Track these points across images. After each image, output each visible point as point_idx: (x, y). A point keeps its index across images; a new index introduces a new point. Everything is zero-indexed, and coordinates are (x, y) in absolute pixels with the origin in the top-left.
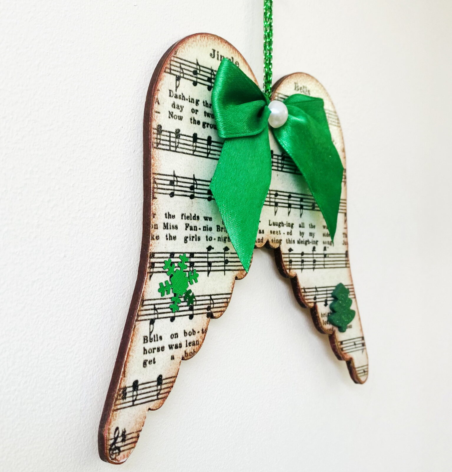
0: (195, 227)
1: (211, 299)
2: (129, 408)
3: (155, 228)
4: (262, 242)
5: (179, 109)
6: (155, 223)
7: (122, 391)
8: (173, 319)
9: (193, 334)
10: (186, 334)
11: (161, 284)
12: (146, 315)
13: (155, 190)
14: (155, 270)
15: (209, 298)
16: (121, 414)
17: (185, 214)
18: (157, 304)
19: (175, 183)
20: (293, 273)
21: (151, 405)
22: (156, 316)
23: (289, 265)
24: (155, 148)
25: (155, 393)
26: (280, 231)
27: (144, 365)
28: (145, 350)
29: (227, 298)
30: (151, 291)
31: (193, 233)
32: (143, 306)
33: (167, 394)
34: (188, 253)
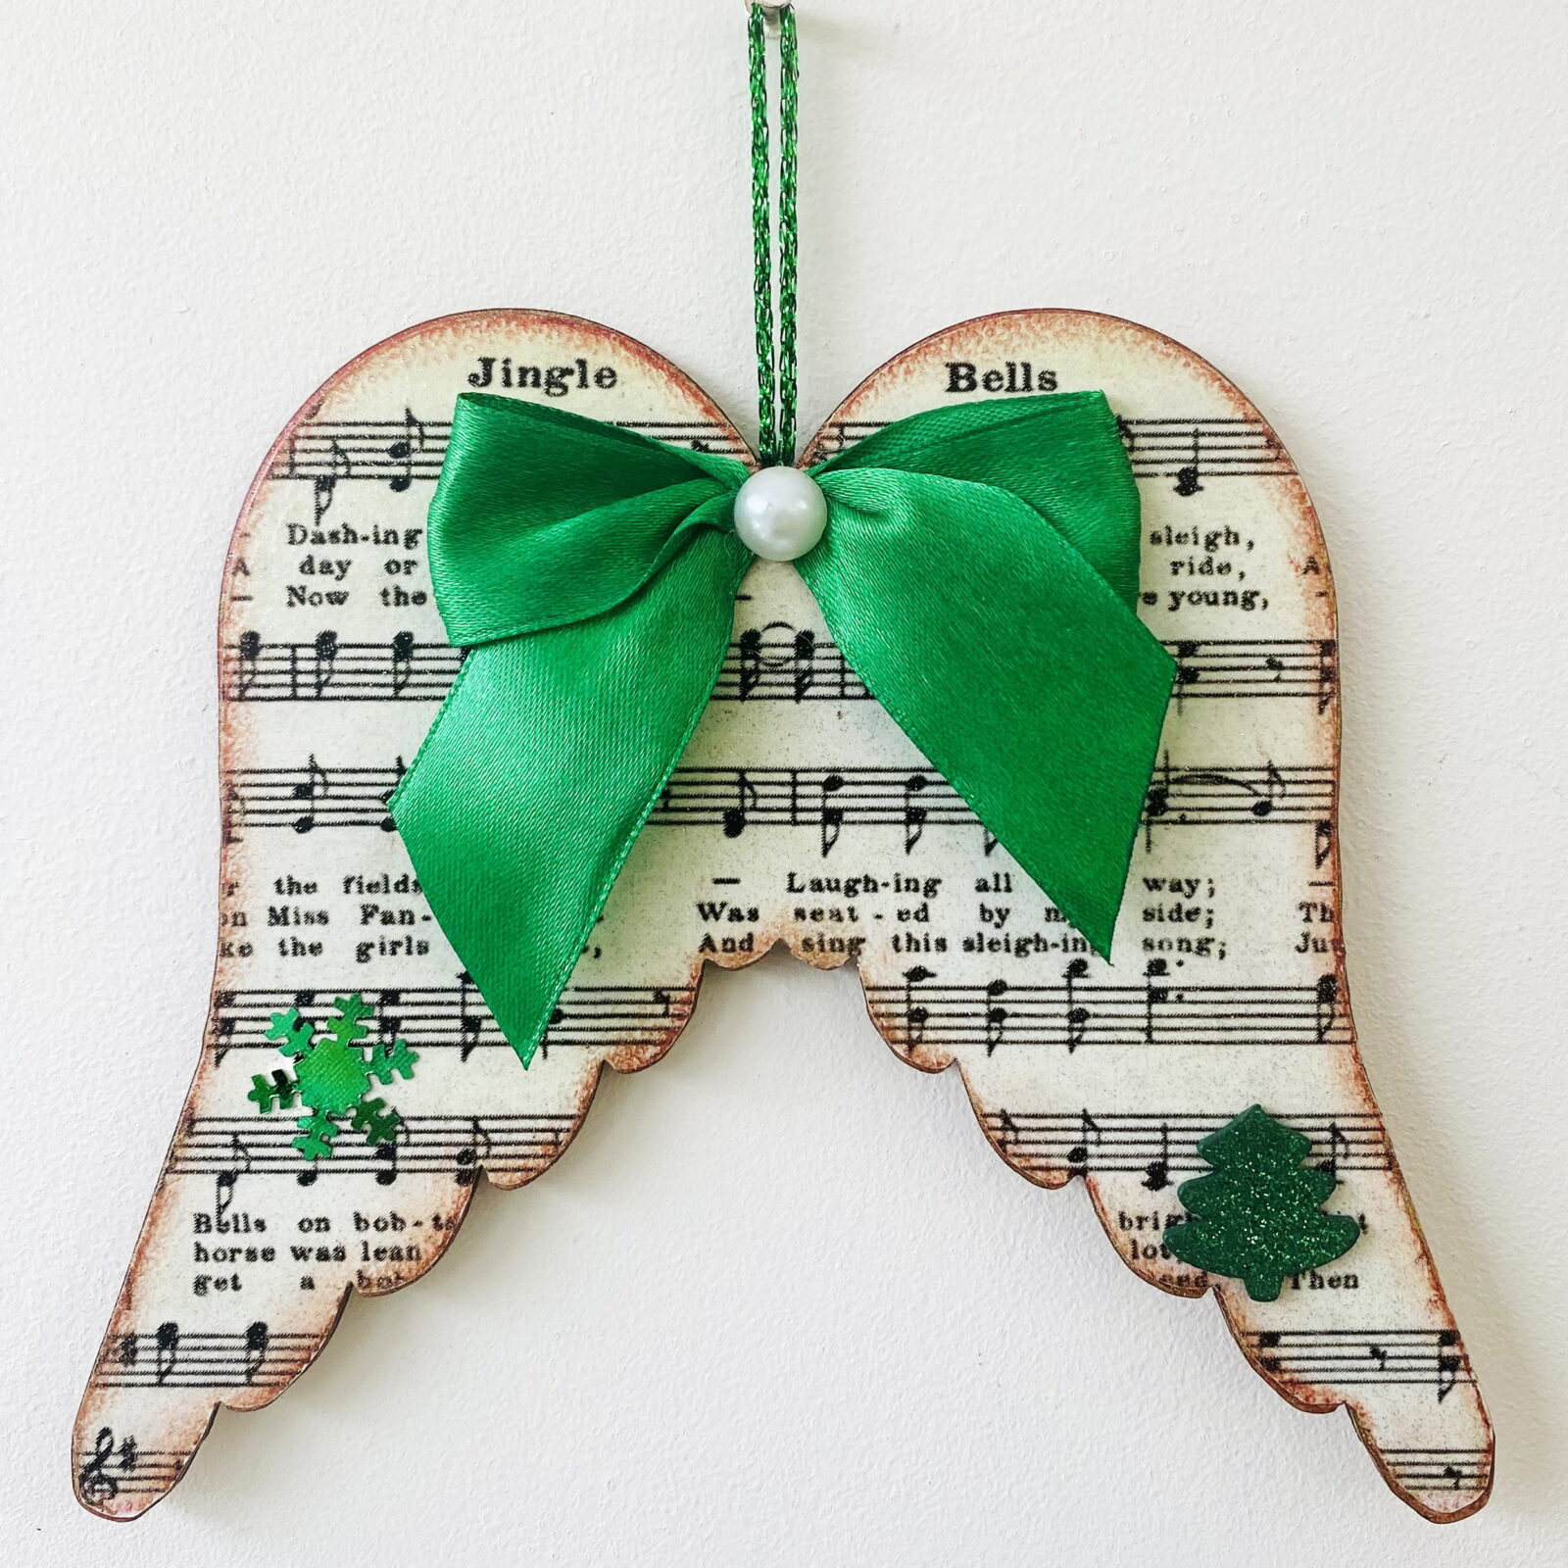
0: (403, 914)
1: (477, 1130)
2: (145, 1389)
3: (235, 924)
4: (750, 949)
5: (331, 572)
6: (236, 910)
7: (120, 1341)
8: (307, 1178)
9: (395, 1228)
10: (362, 1225)
11: (258, 1080)
12: (204, 1159)
13: (235, 818)
14: (235, 1039)
15: (469, 1125)
17: (361, 877)
18: (243, 1133)
19: (318, 791)
21: (227, 1396)
22: (242, 1165)
23: (911, 1028)
24: (233, 699)
25: (243, 1367)
26: (851, 910)
27: (196, 1289)
28: (199, 1249)
29: (556, 1132)
30: (223, 1095)
31: (397, 932)
32: (191, 1133)
33: (288, 1377)
34: (375, 991)
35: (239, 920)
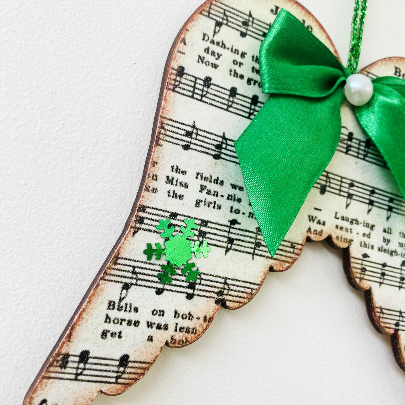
0: (214, 192)
1: (226, 283)
2: (69, 381)
3: (153, 179)
4: (321, 235)
5: (215, 56)
6: (154, 173)
7: (61, 357)
8: (159, 292)
9: (189, 319)
10: (177, 315)
11: (149, 246)
12: (119, 276)
13: (161, 136)
14: (143, 226)
15: (223, 281)
16: (54, 384)
17: (202, 174)
18: (138, 267)
19: (194, 136)
20: (365, 284)
21: (105, 388)
22: (134, 281)
23: (361, 274)
24: (169, 89)
25: (115, 375)
26: (351, 229)
27: (102, 336)
28: (107, 317)
29: (252, 289)
30: (133, 249)
31: (211, 198)
32: (115, 264)
33: (133, 381)
34: (199, 219)
35: (155, 177)
